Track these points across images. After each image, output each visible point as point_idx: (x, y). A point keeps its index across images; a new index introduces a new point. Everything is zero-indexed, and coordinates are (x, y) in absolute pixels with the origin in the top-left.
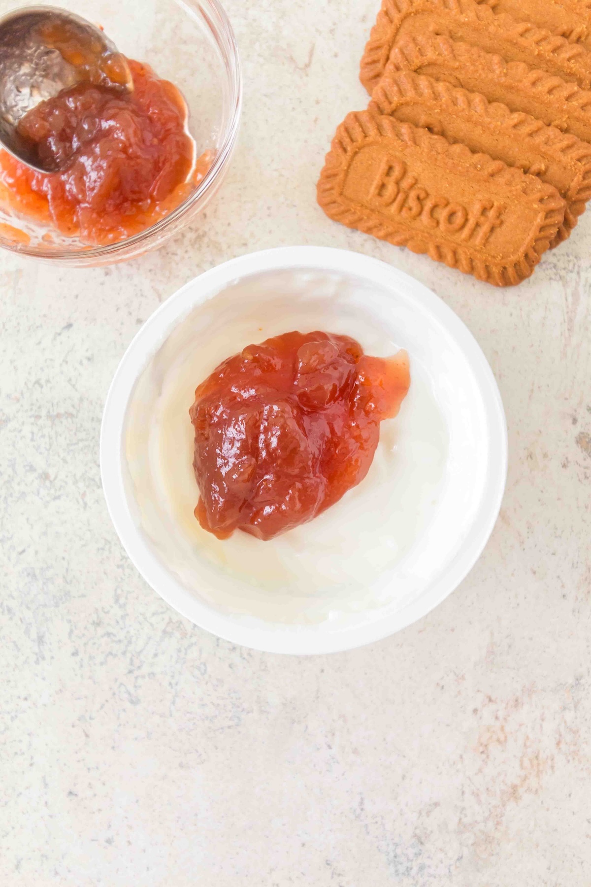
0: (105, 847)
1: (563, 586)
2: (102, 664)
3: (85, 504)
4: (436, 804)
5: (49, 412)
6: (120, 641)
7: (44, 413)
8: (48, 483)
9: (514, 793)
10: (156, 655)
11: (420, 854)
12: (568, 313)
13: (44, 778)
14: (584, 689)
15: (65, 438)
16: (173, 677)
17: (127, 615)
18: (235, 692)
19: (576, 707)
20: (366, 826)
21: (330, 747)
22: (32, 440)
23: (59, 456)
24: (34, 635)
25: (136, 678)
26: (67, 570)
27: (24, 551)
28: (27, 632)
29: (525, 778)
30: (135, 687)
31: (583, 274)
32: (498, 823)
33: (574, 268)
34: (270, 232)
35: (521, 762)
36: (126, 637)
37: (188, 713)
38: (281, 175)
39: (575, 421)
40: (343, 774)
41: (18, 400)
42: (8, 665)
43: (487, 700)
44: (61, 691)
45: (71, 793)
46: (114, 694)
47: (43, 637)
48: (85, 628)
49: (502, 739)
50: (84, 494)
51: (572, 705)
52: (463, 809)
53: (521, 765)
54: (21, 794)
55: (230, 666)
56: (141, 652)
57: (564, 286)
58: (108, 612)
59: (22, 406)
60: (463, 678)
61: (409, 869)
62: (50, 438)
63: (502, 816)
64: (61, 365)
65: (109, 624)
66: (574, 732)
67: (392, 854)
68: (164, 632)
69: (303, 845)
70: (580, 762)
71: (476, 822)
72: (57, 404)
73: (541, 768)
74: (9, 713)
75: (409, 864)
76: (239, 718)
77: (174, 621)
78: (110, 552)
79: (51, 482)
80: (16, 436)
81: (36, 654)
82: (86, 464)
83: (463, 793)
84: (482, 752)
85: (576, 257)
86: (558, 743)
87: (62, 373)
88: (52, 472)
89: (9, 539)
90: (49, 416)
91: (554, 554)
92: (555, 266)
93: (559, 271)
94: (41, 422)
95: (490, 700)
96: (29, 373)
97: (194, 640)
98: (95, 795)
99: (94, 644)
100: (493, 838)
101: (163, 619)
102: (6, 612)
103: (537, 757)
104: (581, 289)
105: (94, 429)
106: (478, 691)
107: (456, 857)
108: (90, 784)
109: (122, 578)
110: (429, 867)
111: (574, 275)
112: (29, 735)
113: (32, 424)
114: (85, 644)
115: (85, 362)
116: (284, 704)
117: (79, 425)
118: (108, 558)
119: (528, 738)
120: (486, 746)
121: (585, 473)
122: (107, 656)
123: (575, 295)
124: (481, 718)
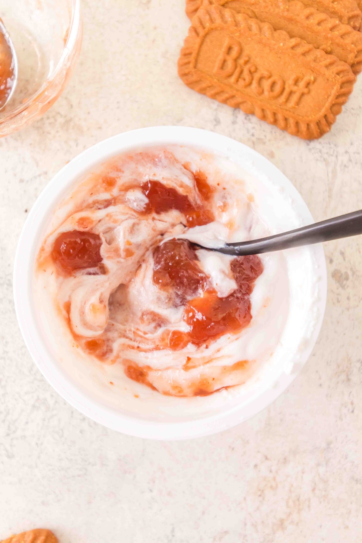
1: (320, 378)
4: (226, 532)
9: (281, 525)
10: (27, 423)
12: (328, 184)
14: (333, 452)
16: (39, 439)
18: (84, 451)
19: (326, 464)
21: (151, 491)
25: (12, 439)
29: (290, 514)
30: (11, 446)
31: (340, 158)
33: (333, 153)
34: (119, 120)
35: (287, 503)
36: (5, 409)
37: (49, 465)
38: (127, 79)
39: (331, 261)
40: (160, 511)
43: (264, 459)
49: (274, 486)
51: (324, 463)
52: (245, 536)
53: (288, 506)
55: (81, 432)
56: (16, 420)
57: (326, 165)
60: (248, 442)
66: (325, 482)
68: (34, 406)
70: (328, 503)
73: (301, 507)
76: (86, 470)
77: (41, 398)
83: (245, 524)
84: (260, 496)
85: (335, 145)
86: (314, 490)
92: (320, 151)
93: (323, 155)
95: (267, 458)
97: (55, 412)
101: (33, 397)
103: (298, 499)
104: (338, 168)
106: (258, 452)
111: (334, 158)
116: (119, 460)
119: (292, 485)
123: (334, 172)
124: (259, 471)
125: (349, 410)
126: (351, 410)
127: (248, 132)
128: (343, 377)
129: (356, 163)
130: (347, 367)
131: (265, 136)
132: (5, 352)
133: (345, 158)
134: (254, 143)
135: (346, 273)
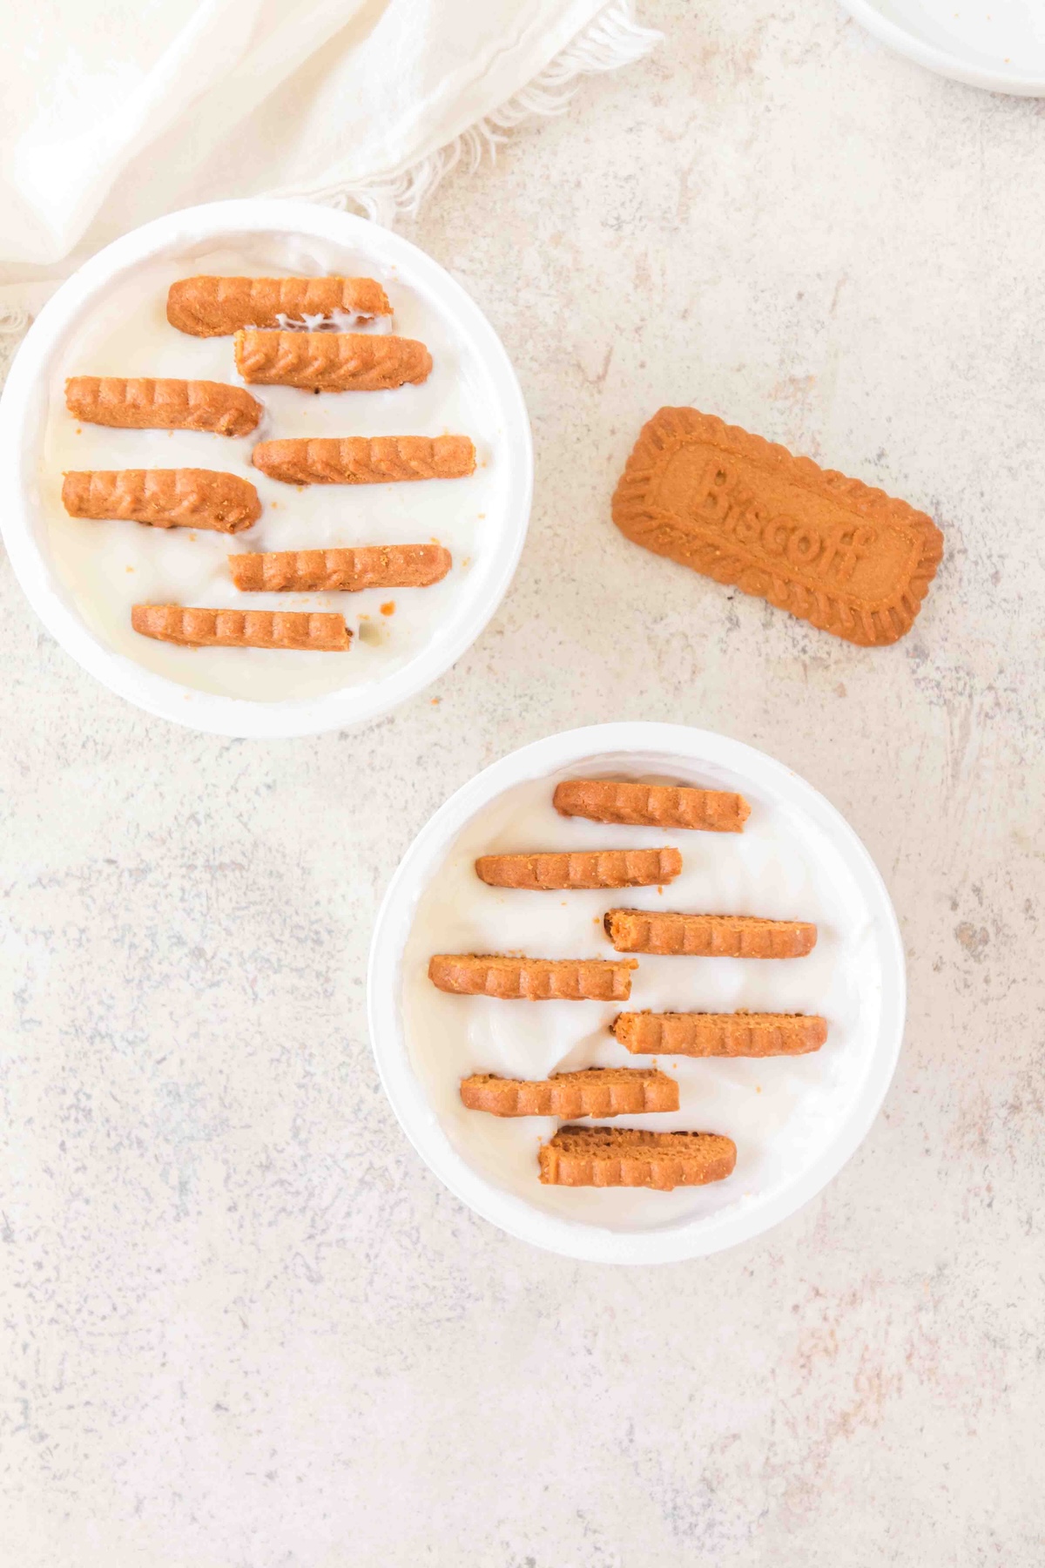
0: (265, 1484)
1: (926, 1137)
2: (270, 1224)
3: (255, 994)
4: (735, 1437)
5: (208, 861)
6: (298, 1193)
7: (200, 862)
8: (202, 963)
9: (843, 1424)
10: (348, 1214)
11: (709, 1506)
12: (952, 752)
13: (181, 1383)
14: (948, 1283)
15: (231, 899)
16: (371, 1246)
17: (310, 1155)
18: (459, 1270)
19: (935, 1307)
20: (636, 1464)
21: (590, 1352)
22: (182, 900)
23: (220, 924)
24: (174, 1179)
25: (319, 1245)
26: (225, 1087)
27: (164, 1059)
28: (164, 1175)
29: (861, 1405)
30: (317, 1258)
31: (977, 699)
32: (820, 1466)
33: (964, 689)
34: (537, 616)
35: (857, 1381)
36: (306, 1187)
37: (391, 1297)
38: (556, 535)
39: (955, 906)
40: (607, 1391)
41: (164, 842)
42: (135, 1222)
43: (813, 1294)
44: (210, 1260)
45: (218, 1406)
46: (286, 1268)
47: (186, 1183)
48: (249, 1172)
49: (831, 1346)
50: (255, 980)
51: (931, 1304)
52: (773, 1444)
53: (857, 1388)
54: (146, 1405)
55: (454, 1234)
56: (327, 1209)
57: (949, 713)
58: (282, 1151)
59: (169, 850)
60: (781, 1261)
61: (692, 1526)
62: (208, 898)
63: (825, 1456)
64: (228, 793)
65: (282, 1168)
66: (931, 1342)
67: (670, 1505)
68: (362, 1181)
69: (546, 1488)
70: (938, 1383)
71: (789, 1462)
72: (221, 849)
73: (884, 1391)
74: (133, 1290)
75: (693, 1519)
76: (464, 1309)
77: (376, 1166)
78: (289, 1065)
79: (207, 961)
80: (159, 894)
81: (177, 1207)
82: (259, 938)
83: (773, 1422)
84: (803, 1366)
85: (968, 674)
86: (909, 1357)
87: (229, 804)
88: (209, 949)
89: (143, 1041)
90: (208, 867)
91: (915, 1092)
92: (938, 685)
93: (943, 693)
94: (196, 874)
95: (818, 1293)
96: (182, 804)
97: (403, 1194)
98: (254, 1410)
99: (261, 1195)
100: (813, 1486)
101: (361, 1164)
102: (135, 1145)
103: (878, 1376)
104: (973, 719)
105: (272, 888)
106: (801, 1280)
107: (760, 1511)
108: (247, 1394)
109: (303, 1103)
110: (721, 1523)
111: (964, 700)
112: (162, 1321)
113: (183, 877)
114: (248, 1195)
115: (263, 790)
116: (528, 1290)
117: (251, 882)
118: (285, 1073)
119: (867, 1348)
120: (809, 1357)
121: (965, 980)
122: (280, 1212)
123: (965, 726)
124: (803, 1318)
125: (982, 1201)
126: (987, 1201)
127: (795, 643)
128: (973, 1136)
129: (1009, 711)
130: (981, 1117)
131: (829, 653)
132: (308, 1074)
133: (989, 699)
134: (805, 666)
135: (983, 929)
